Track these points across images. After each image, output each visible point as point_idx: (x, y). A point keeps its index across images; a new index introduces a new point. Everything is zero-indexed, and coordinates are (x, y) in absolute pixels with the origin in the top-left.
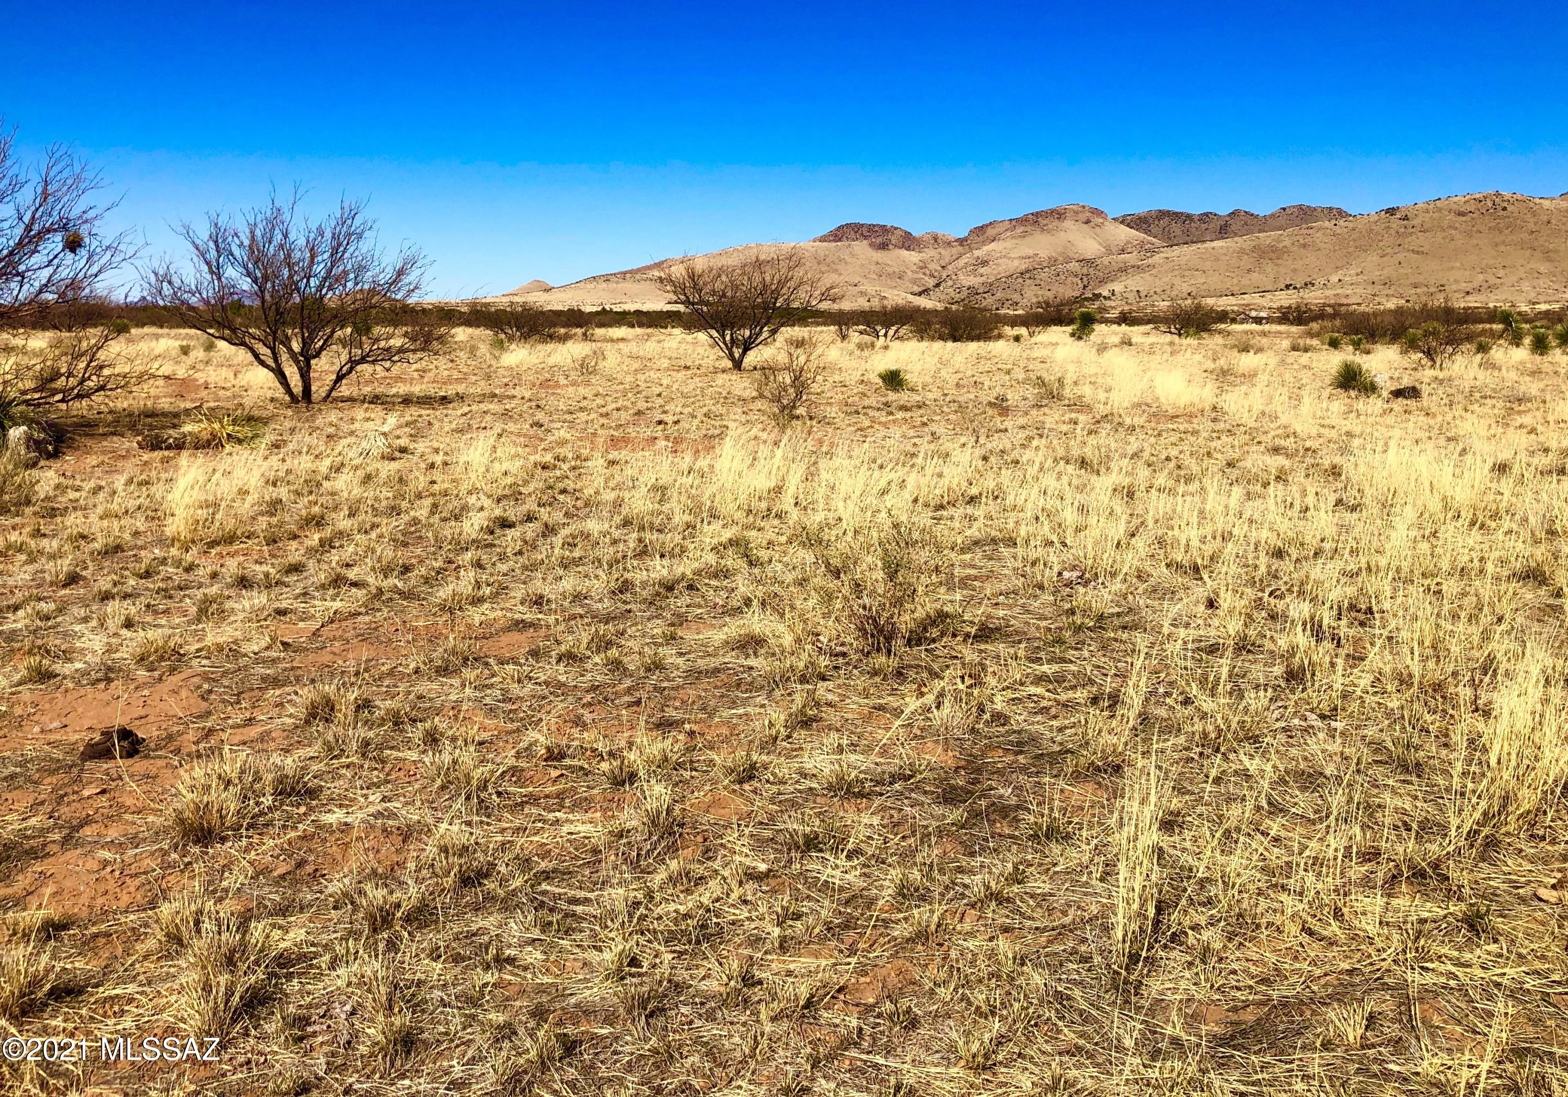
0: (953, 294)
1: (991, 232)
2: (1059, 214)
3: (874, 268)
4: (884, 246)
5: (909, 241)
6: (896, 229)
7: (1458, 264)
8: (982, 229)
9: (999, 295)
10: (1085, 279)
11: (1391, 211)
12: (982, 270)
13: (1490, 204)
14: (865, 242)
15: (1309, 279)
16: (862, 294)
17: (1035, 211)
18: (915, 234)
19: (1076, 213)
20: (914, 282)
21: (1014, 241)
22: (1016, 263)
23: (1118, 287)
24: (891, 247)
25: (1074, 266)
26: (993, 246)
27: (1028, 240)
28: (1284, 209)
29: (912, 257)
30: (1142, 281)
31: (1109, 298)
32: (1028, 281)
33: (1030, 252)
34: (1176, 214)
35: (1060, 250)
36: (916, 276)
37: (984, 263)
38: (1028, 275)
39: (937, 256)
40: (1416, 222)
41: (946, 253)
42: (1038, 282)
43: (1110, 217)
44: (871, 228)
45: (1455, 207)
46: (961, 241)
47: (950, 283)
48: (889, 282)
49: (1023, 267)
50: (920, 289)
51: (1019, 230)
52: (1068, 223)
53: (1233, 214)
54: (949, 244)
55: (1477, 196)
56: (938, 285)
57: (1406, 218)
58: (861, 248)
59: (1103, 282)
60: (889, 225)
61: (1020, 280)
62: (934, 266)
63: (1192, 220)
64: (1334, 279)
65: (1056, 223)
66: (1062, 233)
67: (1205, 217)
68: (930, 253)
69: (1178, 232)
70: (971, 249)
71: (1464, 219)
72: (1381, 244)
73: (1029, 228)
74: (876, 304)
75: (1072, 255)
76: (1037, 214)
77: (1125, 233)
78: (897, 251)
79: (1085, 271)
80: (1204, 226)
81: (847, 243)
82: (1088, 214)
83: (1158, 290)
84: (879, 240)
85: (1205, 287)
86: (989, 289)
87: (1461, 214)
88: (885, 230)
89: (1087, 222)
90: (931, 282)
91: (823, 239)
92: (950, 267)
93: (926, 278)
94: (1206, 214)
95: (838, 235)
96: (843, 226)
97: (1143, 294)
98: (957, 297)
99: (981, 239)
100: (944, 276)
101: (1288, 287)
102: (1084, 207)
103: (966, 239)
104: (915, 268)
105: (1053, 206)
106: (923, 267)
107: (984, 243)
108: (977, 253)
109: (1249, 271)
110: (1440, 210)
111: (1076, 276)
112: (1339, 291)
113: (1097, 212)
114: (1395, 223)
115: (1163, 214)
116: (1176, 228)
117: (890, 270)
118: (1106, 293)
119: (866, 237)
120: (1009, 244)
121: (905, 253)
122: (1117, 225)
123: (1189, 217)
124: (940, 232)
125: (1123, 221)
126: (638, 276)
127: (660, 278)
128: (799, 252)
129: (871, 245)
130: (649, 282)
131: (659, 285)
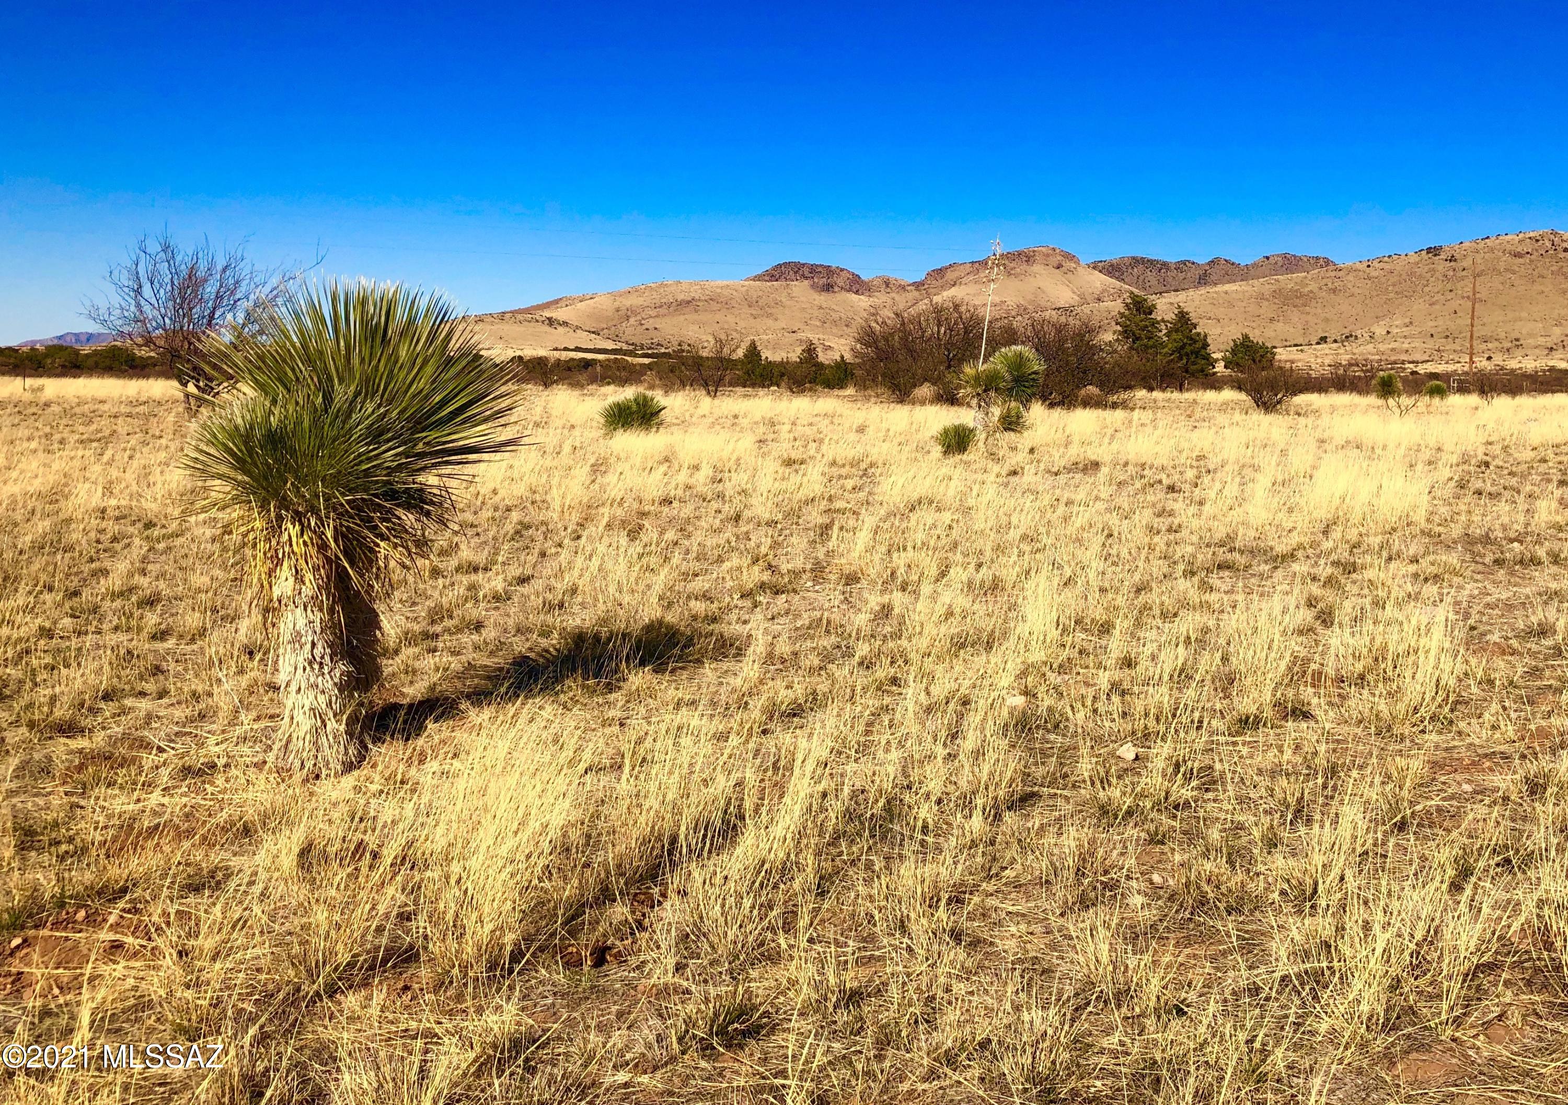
1: (950, 276)
2: (1027, 257)
3: (816, 313)
4: (828, 288)
5: (857, 285)
6: (842, 270)
7: (1524, 314)
8: (940, 272)
11: (1434, 251)
13: (1548, 244)
14: (806, 282)
15: (1346, 332)
16: (802, 342)
18: (864, 277)
19: (1048, 255)
21: (977, 287)
24: (836, 289)
25: (1048, 315)
26: (953, 290)
27: (994, 285)
28: (1268, 258)
29: (862, 302)
33: (997, 300)
34: (1151, 262)
35: (1031, 297)
39: (890, 302)
40: (1467, 263)
41: (901, 299)
43: (1083, 263)
44: (814, 270)
45: (1509, 247)
46: (918, 285)
48: (835, 330)
51: (983, 274)
52: (1036, 268)
53: (1213, 263)
54: (903, 288)
55: (1532, 234)
57: (1452, 259)
58: (800, 289)
60: (834, 265)
62: (886, 312)
63: (1168, 269)
64: (1380, 331)
65: (1024, 266)
66: (1032, 279)
67: (1182, 266)
68: (880, 298)
69: (1154, 282)
70: (928, 294)
71: (1521, 260)
72: (1426, 289)
75: (1043, 303)
77: (1099, 281)
78: (844, 293)
80: (1181, 276)
81: (785, 284)
82: (1059, 258)
84: (823, 281)
87: (1518, 255)
88: (828, 271)
89: (1059, 267)
91: (758, 278)
94: (1184, 263)
95: (775, 274)
96: (780, 266)
99: (940, 282)
101: (1323, 340)
102: (1054, 249)
103: (922, 283)
104: (865, 314)
105: (1020, 248)
106: (873, 312)
107: (943, 288)
108: (935, 298)
109: (1272, 320)
110: (1492, 250)
112: (1393, 345)
113: (1070, 257)
114: (1441, 265)
115: (1137, 261)
116: (1152, 277)
117: (835, 316)
119: (807, 278)
120: (972, 288)
121: (854, 297)
122: (1090, 270)
123: (1165, 265)
124: (892, 275)
125: (1095, 266)
126: (519, 317)
127: (549, 319)
128: (726, 292)
129: (814, 286)
130: (532, 324)
131: (547, 328)
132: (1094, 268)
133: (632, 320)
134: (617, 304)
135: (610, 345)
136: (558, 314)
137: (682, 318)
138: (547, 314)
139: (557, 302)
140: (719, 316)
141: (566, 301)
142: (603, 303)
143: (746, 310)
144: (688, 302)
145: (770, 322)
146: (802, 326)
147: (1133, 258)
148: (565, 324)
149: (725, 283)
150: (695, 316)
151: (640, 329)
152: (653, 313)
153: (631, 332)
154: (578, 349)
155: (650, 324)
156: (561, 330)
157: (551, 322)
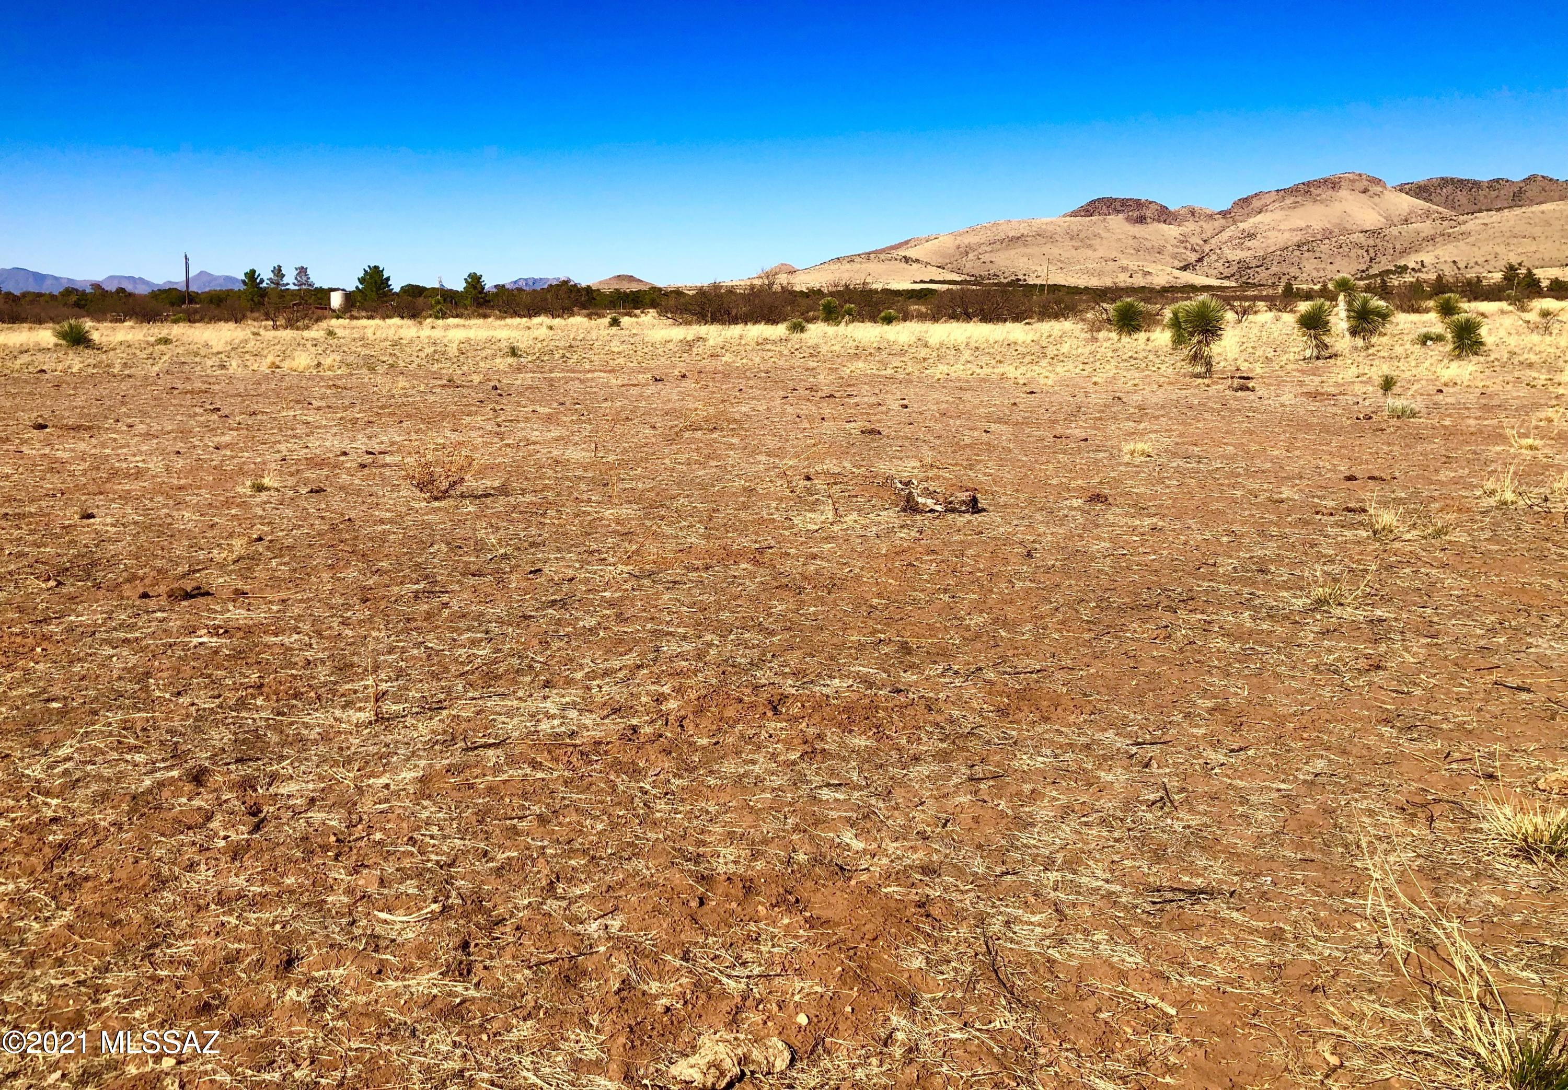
0: (1221, 269)
1: (1256, 204)
2: (1333, 184)
3: (1130, 242)
4: (1141, 220)
5: (1165, 215)
6: (1151, 202)
8: (1246, 201)
9: (1274, 269)
10: (1371, 251)
12: (1249, 244)
14: (1121, 216)
16: (1124, 269)
17: (1305, 180)
18: (1172, 208)
19: (1353, 181)
20: (1174, 256)
21: (1283, 213)
22: (1287, 235)
23: (1427, 258)
24: (1149, 220)
25: (1355, 237)
26: (1259, 218)
27: (1300, 211)
29: (1172, 231)
30: (1455, 251)
31: (1420, 271)
32: (1306, 254)
33: (1303, 224)
34: (1461, 181)
35: (1335, 220)
36: (1176, 250)
37: (1251, 236)
38: (1306, 248)
39: (1198, 230)
41: (1209, 228)
42: (1318, 255)
43: (1389, 186)
44: (1125, 202)
46: (1224, 214)
47: (1214, 257)
48: (1148, 257)
49: (1295, 240)
50: (1182, 264)
51: (1289, 201)
52: (1343, 193)
53: (1530, 179)
54: (1211, 217)
56: (1200, 260)
58: (1117, 222)
59: (1404, 252)
60: (1143, 199)
61: (1297, 253)
62: (1196, 240)
63: (1480, 188)
65: (1330, 192)
66: (1337, 204)
67: (1495, 184)
68: (1190, 226)
69: (1464, 201)
70: (1235, 222)
73: (1299, 199)
74: (1139, 281)
75: (1348, 226)
76: (1308, 184)
77: (1406, 203)
78: (1156, 224)
79: (1371, 242)
80: (1494, 194)
81: (1101, 218)
82: (1366, 183)
83: (1481, 260)
84: (1136, 214)
85: (1538, 255)
86: (1263, 261)
88: (1139, 204)
89: (1365, 191)
90: (1193, 257)
91: (1074, 214)
92: (1213, 241)
93: (1188, 253)
94: (1497, 181)
95: (1090, 209)
96: (1094, 202)
97: (1462, 265)
98: (1227, 272)
99: (1246, 210)
100: (1207, 250)
102: (1360, 175)
103: (1229, 212)
104: (1175, 242)
105: (1325, 175)
106: (1184, 240)
107: (1249, 215)
108: (1242, 226)
111: (1362, 248)
113: (1377, 182)
115: (1445, 182)
116: (1462, 197)
117: (1149, 245)
118: (1411, 265)
119: (1119, 212)
120: (1278, 215)
121: (1165, 227)
122: (1397, 193)
123: (1476, 184)
124: (1196, 205)
125: (1401, 188)
126: (882, 256)
127: (905, 257)
128: (1051, 228)
129: (1128, 219)
130: (893, 262)
131: (904, 265)
132: (1401, 190)
133: (971, 256)
134: (957, 242)
135: (958, 278)
136: (911, 253)
137: (1013, 252)
138: (902, 253)
139: (907, 242)
140: (1045, 249)
141: (917, 242)
142: (947, 243)
143: (1069, 243)
144: (1018, 238)
145: (1089, 252)
146: (1119, 255)
147: (1443, 179)
148: (917, 261)
149: (1049, 219)
150: (1023, 250)
151: (978, 263)
152: (989, 249)
153: (971, 266)
154: (932, 281)
155: (986, 258)
156: (914, 265)
157: (906, 259)
